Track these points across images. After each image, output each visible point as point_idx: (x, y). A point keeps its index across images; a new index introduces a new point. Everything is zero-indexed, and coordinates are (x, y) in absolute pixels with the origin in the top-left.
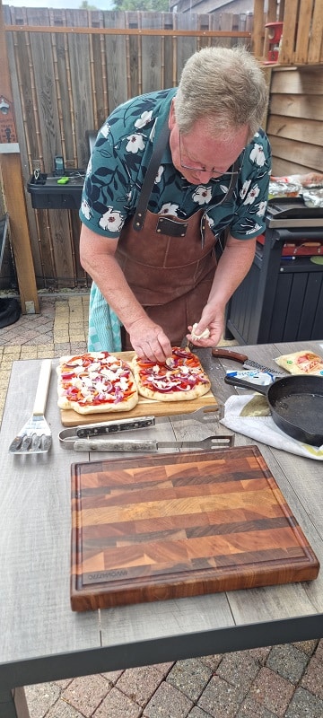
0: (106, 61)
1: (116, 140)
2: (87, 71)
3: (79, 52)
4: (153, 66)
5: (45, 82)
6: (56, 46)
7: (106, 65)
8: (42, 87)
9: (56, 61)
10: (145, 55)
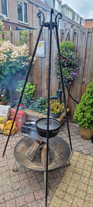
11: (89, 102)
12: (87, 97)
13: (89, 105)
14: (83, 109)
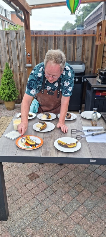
0: (57, 43)
1: (35, 74)
2: (52, 45)
3: (50, 41)
4: (70, 44)
5: (41, 49)
6: (45, 40)
7: (57, 44)
8: (40, 50)
9: (44, 43)
10: (68, 41)
11: (6, 82)
12: (3, 79)
13: (6, 85)
14: (3, 88)
